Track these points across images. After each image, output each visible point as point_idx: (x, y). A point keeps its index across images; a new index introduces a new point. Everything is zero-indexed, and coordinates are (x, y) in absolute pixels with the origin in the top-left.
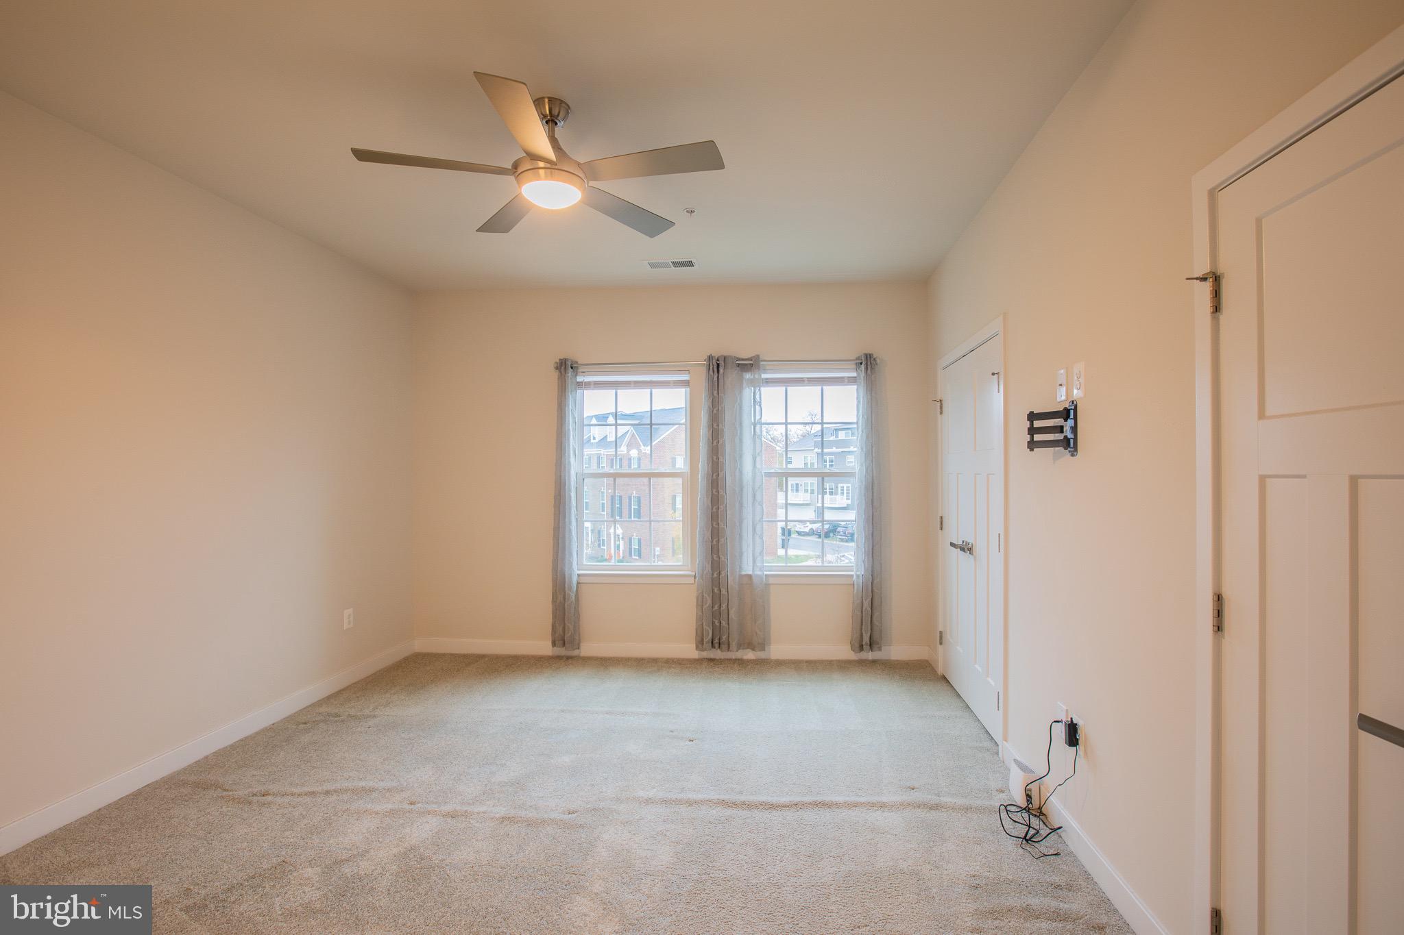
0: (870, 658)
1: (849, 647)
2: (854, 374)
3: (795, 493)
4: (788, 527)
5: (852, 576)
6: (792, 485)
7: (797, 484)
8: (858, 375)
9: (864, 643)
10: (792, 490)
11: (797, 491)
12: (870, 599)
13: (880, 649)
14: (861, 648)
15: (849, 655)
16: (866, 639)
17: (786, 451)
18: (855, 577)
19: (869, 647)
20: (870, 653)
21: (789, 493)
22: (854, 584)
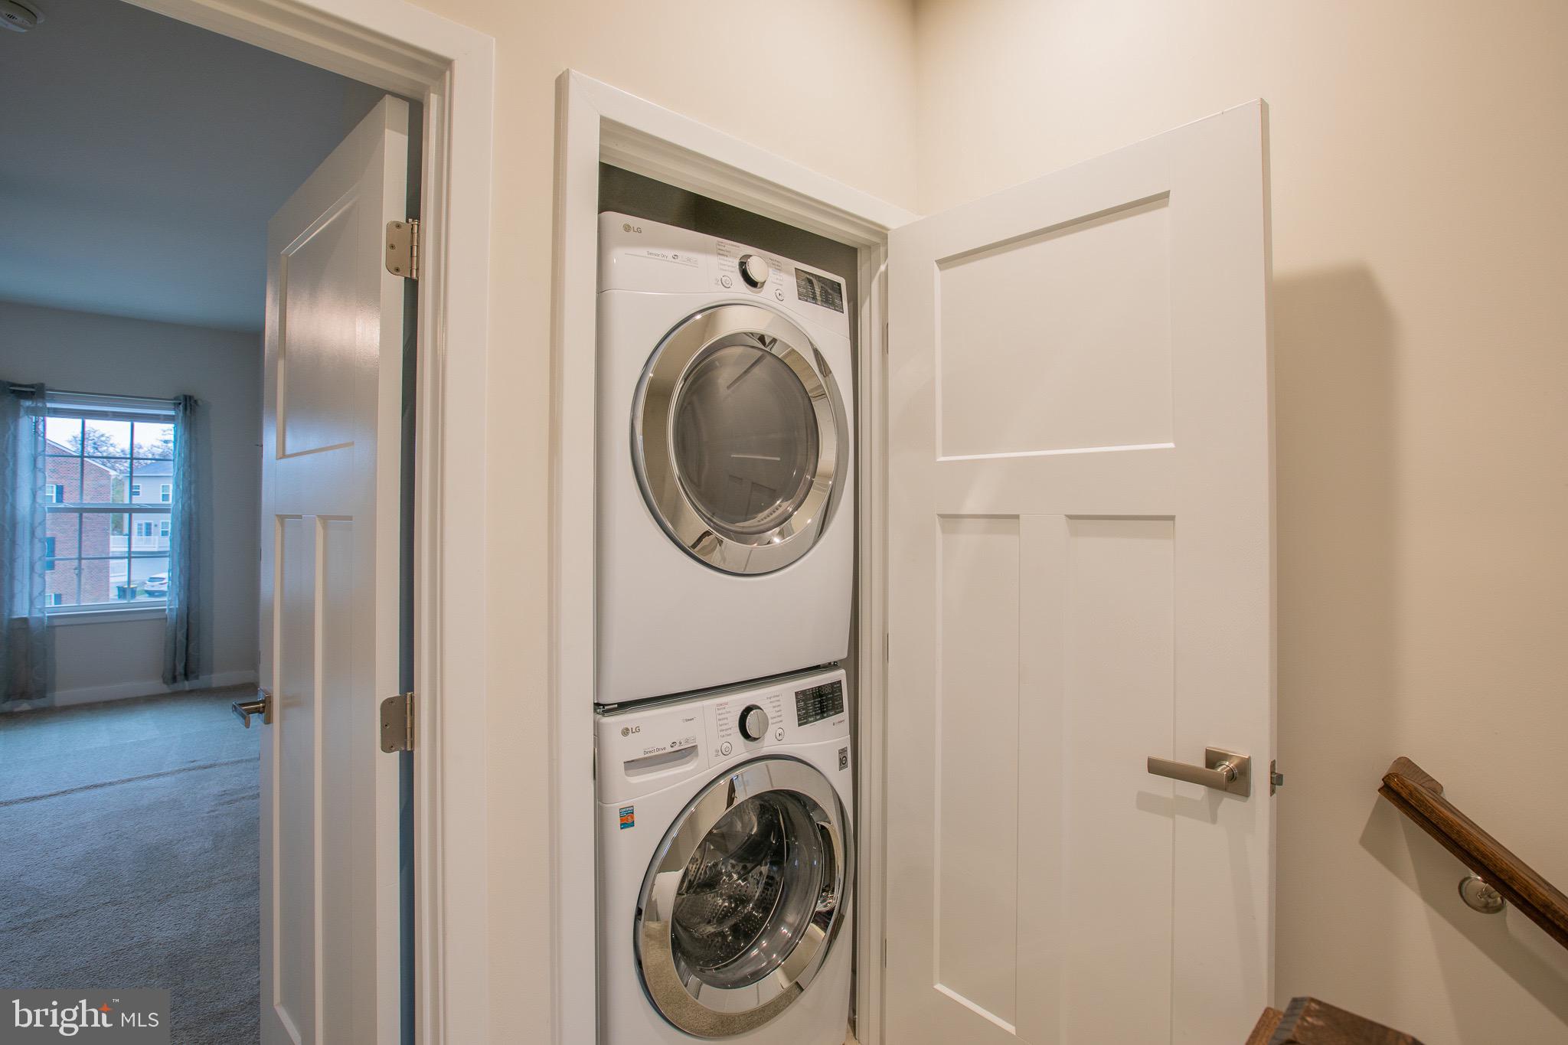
0: (187, 688)
1: (161, 680)
2: (172, 413)
3: (144, 537)
4: (132, 586)
5: (165, 610)
6: (140, 525)
7: (149, 525)
8: (177, 415)
9: (177, 673)
10: (140, 533)
11: (149, 533)
12: (185, 630)
13: (197, 678)
14: (174, 679)
15: (161, 688)
16: (180, 668)
17: (131, 477)
18: (167, 612)
19: (183, 677)
20: (186, 683)
21: (134, 537)
22: (166, 618)
